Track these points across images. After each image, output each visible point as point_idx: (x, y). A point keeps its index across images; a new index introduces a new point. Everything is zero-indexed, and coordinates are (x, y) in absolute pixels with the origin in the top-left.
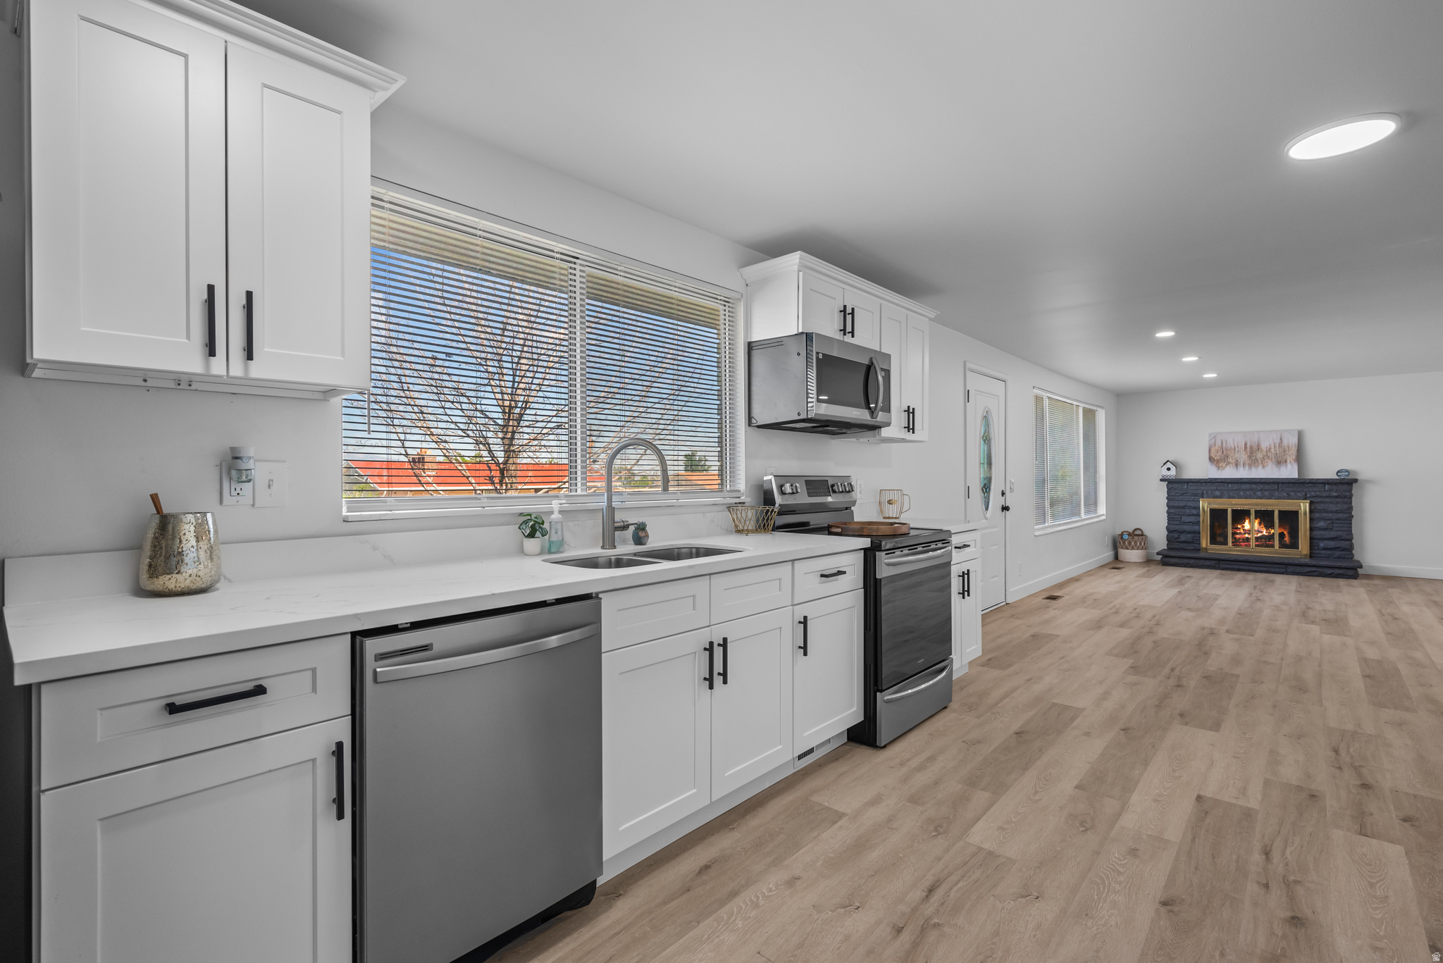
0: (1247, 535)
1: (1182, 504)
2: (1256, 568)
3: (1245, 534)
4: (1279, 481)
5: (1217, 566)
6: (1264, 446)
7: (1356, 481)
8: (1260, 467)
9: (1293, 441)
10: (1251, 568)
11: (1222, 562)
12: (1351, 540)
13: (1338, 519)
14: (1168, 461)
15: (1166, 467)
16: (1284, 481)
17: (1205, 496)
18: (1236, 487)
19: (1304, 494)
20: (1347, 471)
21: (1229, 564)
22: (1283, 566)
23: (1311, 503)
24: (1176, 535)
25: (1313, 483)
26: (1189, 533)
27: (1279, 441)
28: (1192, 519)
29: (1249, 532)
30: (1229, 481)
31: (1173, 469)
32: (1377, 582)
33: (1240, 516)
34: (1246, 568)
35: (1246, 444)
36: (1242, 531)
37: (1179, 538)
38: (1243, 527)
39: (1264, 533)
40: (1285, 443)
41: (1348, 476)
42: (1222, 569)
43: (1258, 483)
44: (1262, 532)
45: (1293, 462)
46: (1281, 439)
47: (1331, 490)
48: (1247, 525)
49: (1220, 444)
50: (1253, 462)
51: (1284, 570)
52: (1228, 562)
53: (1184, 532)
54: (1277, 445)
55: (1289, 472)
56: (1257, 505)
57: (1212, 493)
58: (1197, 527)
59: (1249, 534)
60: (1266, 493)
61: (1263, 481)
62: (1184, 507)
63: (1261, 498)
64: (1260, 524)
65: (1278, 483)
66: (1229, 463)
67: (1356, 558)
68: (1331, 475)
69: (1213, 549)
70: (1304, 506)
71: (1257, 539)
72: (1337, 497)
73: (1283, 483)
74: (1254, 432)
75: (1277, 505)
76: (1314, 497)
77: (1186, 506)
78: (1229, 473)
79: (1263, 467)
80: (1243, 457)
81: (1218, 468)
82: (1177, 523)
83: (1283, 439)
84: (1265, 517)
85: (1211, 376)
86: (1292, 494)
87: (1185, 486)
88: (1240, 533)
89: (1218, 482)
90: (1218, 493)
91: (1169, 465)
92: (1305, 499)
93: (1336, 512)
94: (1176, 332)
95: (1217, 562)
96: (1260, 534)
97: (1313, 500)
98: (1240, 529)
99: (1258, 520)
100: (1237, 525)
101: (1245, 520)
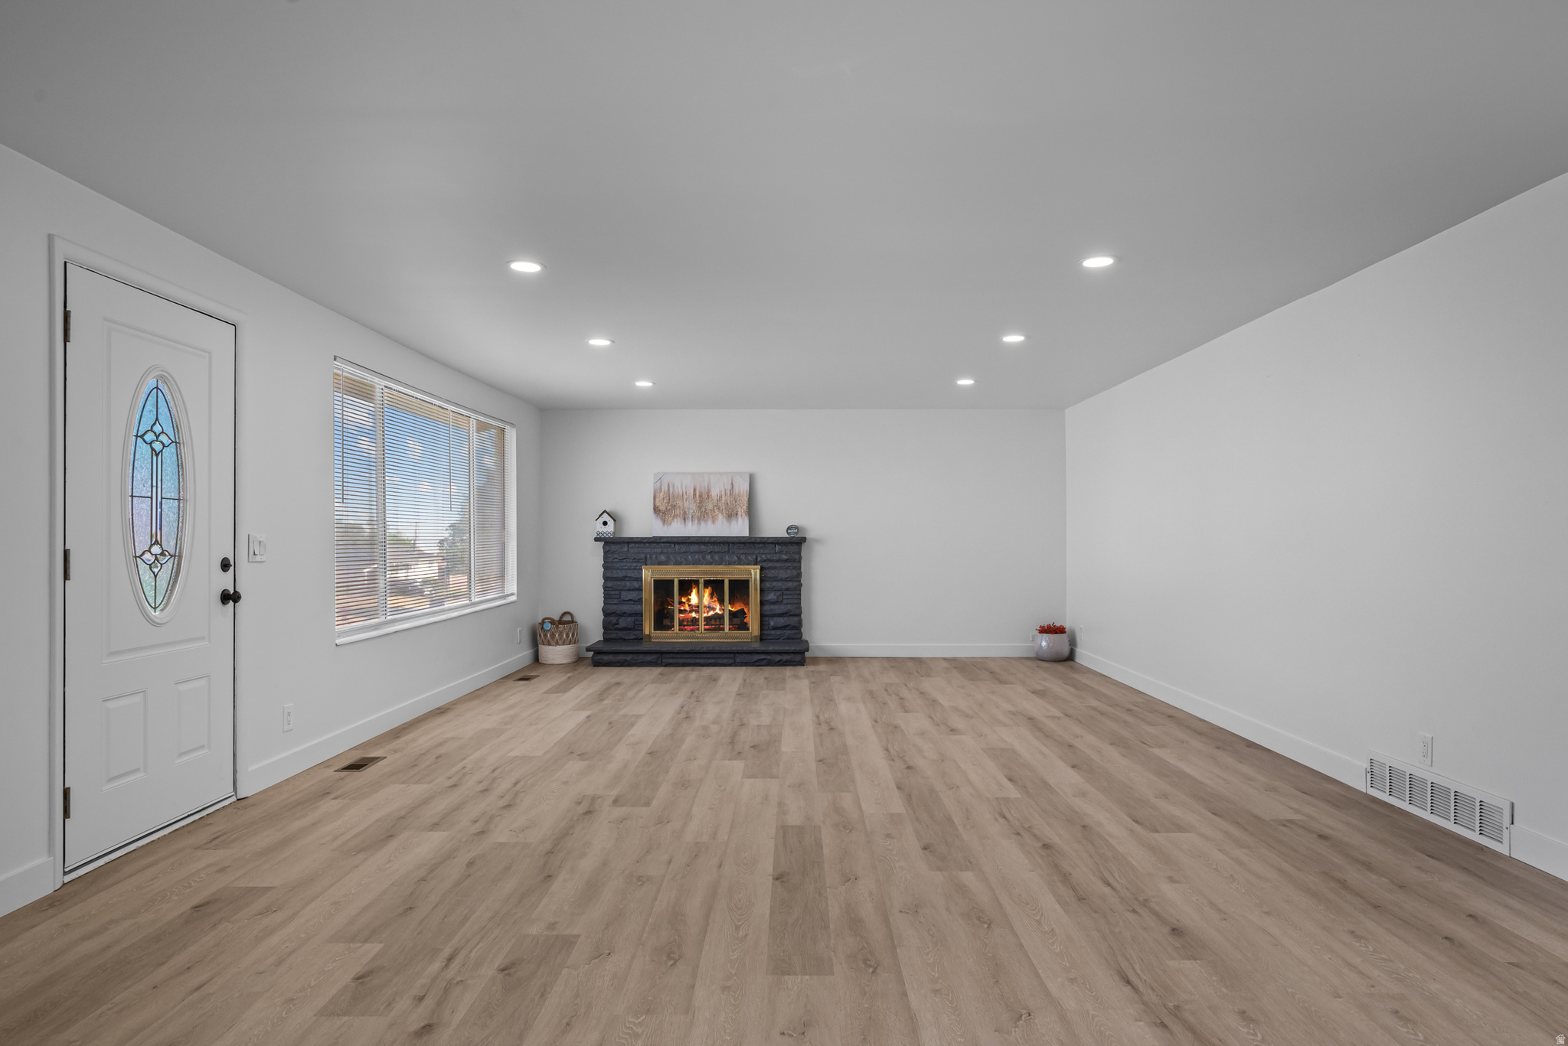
0: (694, 614)
1: (621, 574)
2: (702, 661)
3: (691, 612)
4: (729, 540)
5: (659, 662)
6: (714, 493)
7: (804, 540)
8: (710, 522)
9: (743, 487)
10: (698, 661)
11: (665, 656)
12: (799, 615)
13: (787, 589)
14: (605, 511)
15: (601, 520)
16: (734, 540)
17: (648, 562)
18: (684, 548)
19: (754, 557)
20: (796, 528)
21: (672, 658)
22: (732, 655)
23: (762, 569)
24: (613, 619)
25: (764, 543)
26: (630, 615)
27: (730, 487)
28: (633, 595)
29: (696, 609)
30: (675, 540)
31: (611, 522)
32: (822, 667)
33: (686, 587)
34: (692, 661)
35: (695, 490)
36: (688, 608)
37: (618, 624)
38: (689, 600)
39: (718, 611)
40: (736, 490)
41: (797, 533)
42: (665, 666)
43: (708, 543)
44: (714, 609)
45: (744, 515)
46: (732, 484)
47: (781, 552)
48: (694, 598)
49: (666, 489)
50: (703, 515)
51: (731, 661)
52: (671, 655)
53: (623, 614)
54: (728, 492)
55: (739, 529)
56: (705, 573)
57: (656, 557)
58: (639, 607)
59: (697, 612)
60: (716, 557)
61: (713, 540)
62: (623, 579)
63: (711, 564)
64: (712, 595)
65: (729, 543)
66: (675, 516)
67: (805, 637)
68: (780, 532)
69: (658, 638)
70: (754, 573)
71: (708, 620)
72: (787, 561)
73: (733, 543)
74: (703, 473)
75: (729, 572)
76: (765, 561)
77: (626, 577)
78: (677, 529)
79: (713, 522)
80: (691, 506)
81: (664, 522)
82: (615, 601)
83: (734, 483)
84: (716, 586)
85: (644, 384)
86: (743, 557)
87: (626, 549)
88: (685, 611)
89: (664, 542)
90: (663, 558)
91: (606, 517)
92: (756, 564)
93: (786, 580)
94: (544, 266)
95: (659, 655)
96: (711, 613)
97: (765, 565)
98: (687, 605)
99: (707, 592)
100: (684, 600)
101: (692, 591)
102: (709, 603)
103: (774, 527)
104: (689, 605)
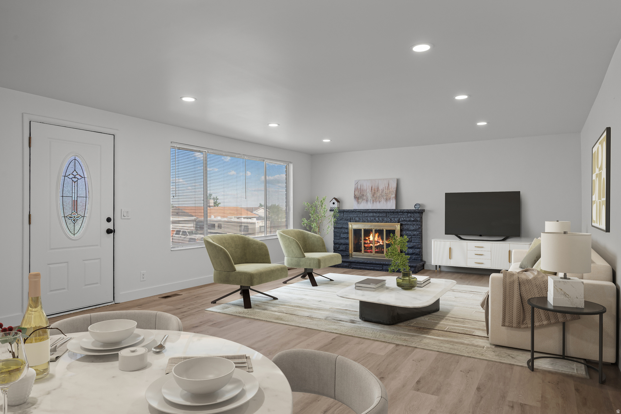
0: (371, 245)
1: (340, 226)
2: (368, 267)
3: (370, 244)
4: (386, 211)
5: (350, 267)
6: (381, 188)
7: (424, 210)
8: (378, 202)
9: (393, 185)
10: (366, 267)
11: (352, 264)
12: (422, 248)
13: (414, 235)
14: (334, 198)
15: (332, 202)
16: (388, 211)
17: (352, 220)
18: (366, 215)
19: (398, 219)
20: (419, 205)
21: (355, 265)
22: (381, 266)
23: (401, 225)
24: (337, 246)
25: (402, 212)
26: (344, 244)
27: (387, 185)
28: (345, 236)
29: (372, 242)
30: (362, 211)
31: (336, 203)
33: (368, 232)
34: (364, 267)
35: (372, 188)
36: (368, 242)
37: (339, 248)
38: (369, 239)
39: (381, 243)
40: (390, 186)
41: (419, 207)
42: (352, 268)
43: (382, 212)
44: (378, 242)
45: (393, 199)
46: (388, 184)
47: (411, 217)
48: (371, 238)
49: (360, 187)
50: (375, 198)
51: (381, 269)
53: (341, 244)
54: (386, 188)
55: (391, 205)
56: (375, 226)
57: (355, 218)
58: (348, 241)
60: (381, 219)
61: (379, 211)
62: (341, 228)
63: (378, 222)
64: (378, 236)
65: (386, 212)
66: (363, 199)
67: (424, 259)
68: (411, 207)
69: (355, 255)
70: (398, 227)
71: (377, 247)
72: (413, 221)
73: (388, 212)
74: (376, 179)
75: (385, 226)
76: (403, 221)
77: (342, 227)
78: (363, 206)
79: (379, 202)
80: (369, 195)
81: (358, 203)
82: (338, 238)
83: (389, 184)
84: (380, 232)
86: (393, 219)
87: (342, 215)
88: (368, 243)
89: (358, 212)
90: (357, 219)
91: (334, 201)
92: (399, 222)
93: (413, 230)
95: (350, 263)
96: (378, 244)
97: (403, 223)
98: (368, 241)
99: (377, 235)
100: (367, 238)
101: (370, 235)
102: (378, 240)
103: (408, 205)
104: (369, 241)
